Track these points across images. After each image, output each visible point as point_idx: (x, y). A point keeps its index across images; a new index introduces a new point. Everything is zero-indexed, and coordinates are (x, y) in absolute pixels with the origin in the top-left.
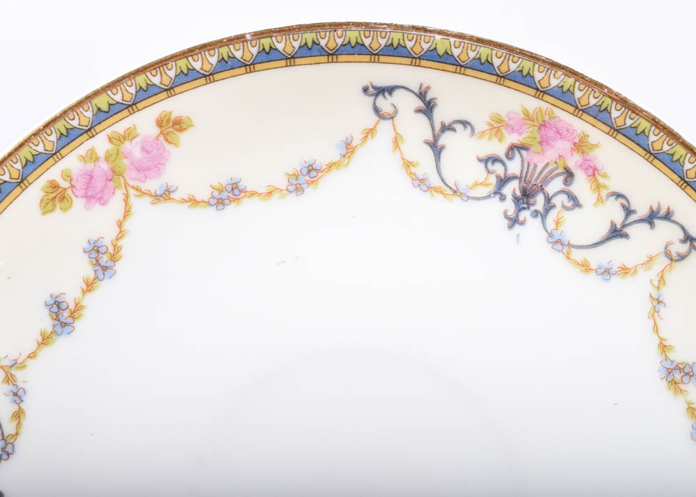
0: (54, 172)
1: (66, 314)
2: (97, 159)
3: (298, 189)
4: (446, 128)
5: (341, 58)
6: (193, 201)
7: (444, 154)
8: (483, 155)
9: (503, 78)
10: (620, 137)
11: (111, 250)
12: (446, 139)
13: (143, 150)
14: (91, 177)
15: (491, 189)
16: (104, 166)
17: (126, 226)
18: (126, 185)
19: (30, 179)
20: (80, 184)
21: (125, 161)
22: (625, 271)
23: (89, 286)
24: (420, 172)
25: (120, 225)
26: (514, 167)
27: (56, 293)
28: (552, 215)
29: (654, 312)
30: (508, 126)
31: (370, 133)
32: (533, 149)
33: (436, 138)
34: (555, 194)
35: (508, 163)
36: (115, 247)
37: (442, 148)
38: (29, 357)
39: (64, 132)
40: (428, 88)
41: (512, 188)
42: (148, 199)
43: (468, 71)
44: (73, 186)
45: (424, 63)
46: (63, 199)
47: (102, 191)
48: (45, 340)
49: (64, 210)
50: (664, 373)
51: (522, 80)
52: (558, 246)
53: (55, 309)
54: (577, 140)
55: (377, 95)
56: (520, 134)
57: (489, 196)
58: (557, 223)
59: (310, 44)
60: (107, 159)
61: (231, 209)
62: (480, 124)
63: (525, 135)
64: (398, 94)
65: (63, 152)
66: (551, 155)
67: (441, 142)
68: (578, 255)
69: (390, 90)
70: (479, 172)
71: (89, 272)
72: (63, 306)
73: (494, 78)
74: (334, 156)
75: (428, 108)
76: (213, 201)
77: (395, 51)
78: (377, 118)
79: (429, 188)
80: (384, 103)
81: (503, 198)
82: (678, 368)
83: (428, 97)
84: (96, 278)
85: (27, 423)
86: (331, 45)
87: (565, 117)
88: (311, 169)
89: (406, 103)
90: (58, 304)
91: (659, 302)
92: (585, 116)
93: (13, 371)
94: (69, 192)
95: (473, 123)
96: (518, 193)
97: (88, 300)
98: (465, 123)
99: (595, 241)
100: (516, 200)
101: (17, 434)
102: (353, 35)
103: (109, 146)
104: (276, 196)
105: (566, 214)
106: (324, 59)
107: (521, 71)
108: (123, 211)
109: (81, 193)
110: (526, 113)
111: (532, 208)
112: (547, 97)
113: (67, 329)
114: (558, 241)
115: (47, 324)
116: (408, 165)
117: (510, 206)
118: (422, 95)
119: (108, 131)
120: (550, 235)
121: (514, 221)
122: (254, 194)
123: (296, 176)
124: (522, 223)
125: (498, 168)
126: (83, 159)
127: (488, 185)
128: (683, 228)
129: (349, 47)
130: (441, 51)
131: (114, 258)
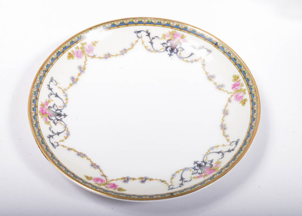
0: (70, 50)
1: (75, 80)
2: (79, 48)
3: (123, 54)
4: (153, 38)
5: (129, 25)
6: (100, 58)
7: (153, 44)
8: (162, 43)
9: (164, 25)
10: (190, 33)
11: (83, 67)
12: (153, 41)
13: (89, 47)
14: (78, 52)
15: (165, 49)
16: (80, 50)
17: (86, 63)
18: (85, 54)
19: (65, 51)
20: (76, 54)
21: (85, 49)
22: (196, 60)
23: (79, 75)
24: (149, 48)
25: (85, 62)
26: (169, 44)
27: (72, 76)
28: (178, 53)
29: (203, 67)
30: (166, 36)
31: (137, 41)
32: (172, 40)
33: (151, 41)
34: (178, 48)
35: (167, 44)
36: (84, 67)
37: (153, 43)
38: (68, 88)
39: (71, 42)
40: (148, 30)
41: (169, 49)
42: (90, 57)
43: (156, 25)
44: (74, 54)
45: (147, 24)
46: (72, 56)
47: (80, 55)
48: (71, 85)
49: (73, 59)
50: (208, 78)
51: (168, 25)
52: (181, 58)
53: (72, 79)
54: (181, 36)
55: (137, 33)
56: (169, 37)
57: (164, 51)
58: (180, 54)
59: (122, 23)
60: (81, 48)
61: (109, 59)
62: (160, 36)
63: (170, 37)
64: (142, 32)
65: (71, 46)
66: (176, 40)
67: (152, 41)
68: (185, 59)
69: (140, 32)
70: (161, 47)
71: (79, 72)
72: (74, 78)
73: (162, 26)
74: (130, 47)
75: (149, 35)
76: (104, 58)
77: (140, 23)
78: (138, 38)
79: (151, 51)
80: (139, 35)
81: (167, 51)
82: (210, 76)
83: (148, 32)
84: (81, 73)
85: (69, 101)
86: (127, 23)
87: (178, 32)
88: (125, 50)
89: (144, 34)
90: (73, 78)
91: (204, 65)
92: (182, 30)
93: (65, 91)
94: (73, 55)
95: (158, 36)
96: (170, 49)
97: (79, 77)
98: (157, 37)
99: (189, 56)
100: (170, 51)
101: (67, 103)
102: (131, 20)
103: (81, 46)
104: (118, 56)
105: (181, 52)
106: (125, 26)
107: (167, 23)
108: (85, 60)
109: (76, 56)
110: (170, 32)
111: (174, 52)
112: (174, 28)
113: (75, 83)
114: (181, 57)
115: (71, 82)
116: (146, 47)
117: (169, 52)
118: (147, 32)
119: (81, 42)
120: (179, 57)
121: (170, 55)
122: (113, 56)
123: (122, 51)
124: (172, 55)
125: (165, 45)
126: (76, 48)
127: (164, 49)
128: (207, 49)
129: (130, 23)
130: (150, 21)
131: (84, 69)
